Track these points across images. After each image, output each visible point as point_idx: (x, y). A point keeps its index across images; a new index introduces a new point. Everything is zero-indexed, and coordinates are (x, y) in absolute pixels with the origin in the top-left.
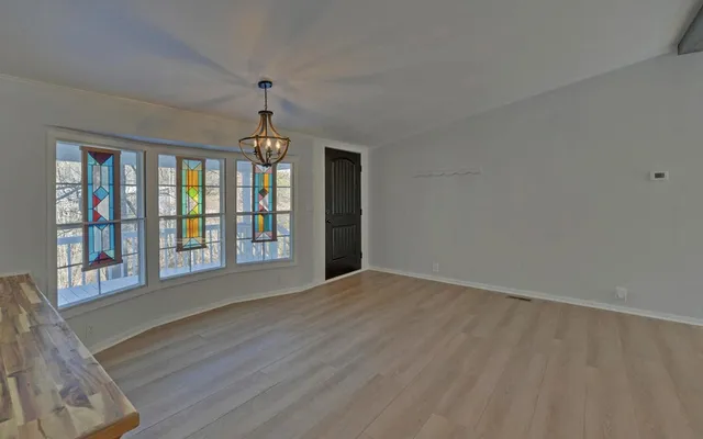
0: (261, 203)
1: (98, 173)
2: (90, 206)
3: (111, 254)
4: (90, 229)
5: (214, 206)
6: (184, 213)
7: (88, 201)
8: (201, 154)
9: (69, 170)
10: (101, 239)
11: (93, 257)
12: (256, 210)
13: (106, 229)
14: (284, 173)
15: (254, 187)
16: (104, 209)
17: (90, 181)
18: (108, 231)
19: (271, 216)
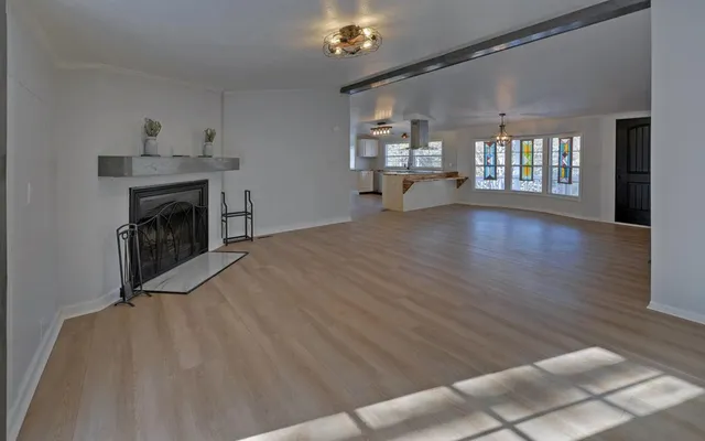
5: (538, 161)
6: (523, 164)
7: (486, 158)
8: (531, 138)
9: (479, 145)
14: (577, 141)
16: (491, 161)
18: (492, 168)
19: (569, 169)
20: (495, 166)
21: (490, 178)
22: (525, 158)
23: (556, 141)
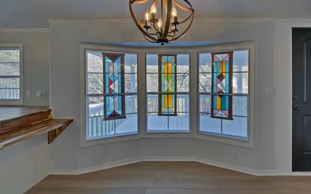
0: (219, 85)
1: (112, 67)
2: (107, 84)
3: (120, 112)
4: (107, 98)
5: (183, 86)
6: (163, 91)
7: (107, 81)
10: (114, 104)
11: (109, 113)
12: (215, 91)
13: (117, 98)
15: (213, 73)
16: (116, 88)
17: (107, 71)
18: (118, 99)
19: (228, 97)
20: (123, 95)
21: (114, 116)
22: (164, 81)
23: (205, 57)
